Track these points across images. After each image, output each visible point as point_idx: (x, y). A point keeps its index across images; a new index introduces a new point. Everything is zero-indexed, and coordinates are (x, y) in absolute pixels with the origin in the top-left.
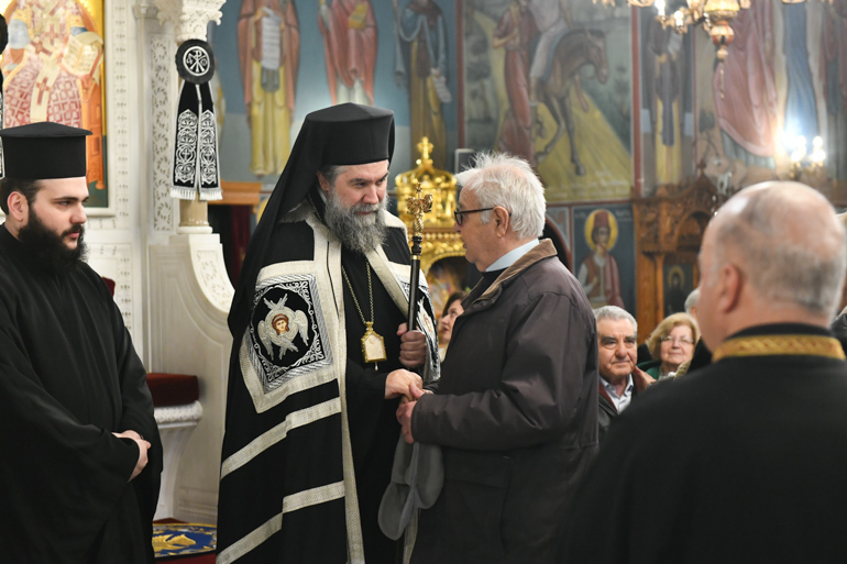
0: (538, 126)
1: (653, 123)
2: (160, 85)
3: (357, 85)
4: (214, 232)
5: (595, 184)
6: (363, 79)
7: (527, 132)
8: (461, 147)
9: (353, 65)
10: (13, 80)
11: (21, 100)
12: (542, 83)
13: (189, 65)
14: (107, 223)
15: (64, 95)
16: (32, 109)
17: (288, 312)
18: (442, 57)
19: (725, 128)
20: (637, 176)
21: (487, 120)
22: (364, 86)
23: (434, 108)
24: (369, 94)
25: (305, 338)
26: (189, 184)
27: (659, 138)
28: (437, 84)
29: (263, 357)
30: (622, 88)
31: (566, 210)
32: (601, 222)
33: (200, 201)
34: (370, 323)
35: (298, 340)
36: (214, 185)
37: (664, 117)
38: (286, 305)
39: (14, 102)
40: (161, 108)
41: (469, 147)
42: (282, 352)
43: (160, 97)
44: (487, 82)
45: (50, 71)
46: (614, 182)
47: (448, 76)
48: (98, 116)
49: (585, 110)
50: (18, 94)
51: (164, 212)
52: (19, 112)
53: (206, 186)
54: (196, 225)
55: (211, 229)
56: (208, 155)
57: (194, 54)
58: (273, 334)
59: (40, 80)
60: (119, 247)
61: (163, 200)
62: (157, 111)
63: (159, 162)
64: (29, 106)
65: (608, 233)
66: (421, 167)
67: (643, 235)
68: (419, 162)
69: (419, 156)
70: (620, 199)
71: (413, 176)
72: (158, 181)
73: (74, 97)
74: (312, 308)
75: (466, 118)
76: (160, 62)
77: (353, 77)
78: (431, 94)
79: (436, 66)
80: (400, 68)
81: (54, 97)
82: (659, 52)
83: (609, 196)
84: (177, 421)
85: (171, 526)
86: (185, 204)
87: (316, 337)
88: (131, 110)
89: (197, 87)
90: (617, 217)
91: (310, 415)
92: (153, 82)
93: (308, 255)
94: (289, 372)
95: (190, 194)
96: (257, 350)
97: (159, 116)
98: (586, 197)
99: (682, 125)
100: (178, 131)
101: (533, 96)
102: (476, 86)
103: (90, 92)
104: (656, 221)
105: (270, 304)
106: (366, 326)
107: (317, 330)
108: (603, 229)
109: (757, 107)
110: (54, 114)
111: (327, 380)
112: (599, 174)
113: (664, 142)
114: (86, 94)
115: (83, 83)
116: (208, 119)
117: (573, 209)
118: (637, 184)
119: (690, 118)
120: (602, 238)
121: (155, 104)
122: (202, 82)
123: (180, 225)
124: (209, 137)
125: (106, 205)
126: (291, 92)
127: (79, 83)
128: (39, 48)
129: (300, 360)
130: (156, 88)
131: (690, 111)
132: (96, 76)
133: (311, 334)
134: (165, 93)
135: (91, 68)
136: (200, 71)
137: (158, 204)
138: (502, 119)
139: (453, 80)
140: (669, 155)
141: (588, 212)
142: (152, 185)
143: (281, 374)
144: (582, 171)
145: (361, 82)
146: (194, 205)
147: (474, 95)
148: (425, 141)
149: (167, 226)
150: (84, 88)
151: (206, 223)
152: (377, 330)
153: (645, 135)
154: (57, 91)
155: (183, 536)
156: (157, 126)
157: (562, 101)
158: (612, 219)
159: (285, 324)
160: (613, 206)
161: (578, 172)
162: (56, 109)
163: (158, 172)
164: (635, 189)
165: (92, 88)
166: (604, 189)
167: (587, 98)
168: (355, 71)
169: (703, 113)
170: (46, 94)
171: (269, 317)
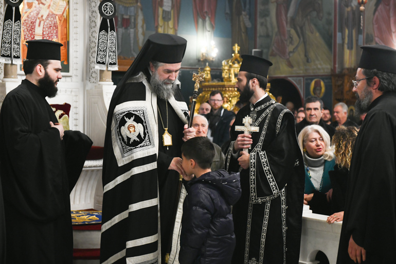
0: (290, 39)
1: (343, 39)
2: (93, 19)
3: (207, 19)
4: (114, 84)
5: (315, 67)
6: (210, 16)
7: (285, 42)
8: (255, 48)
9: (206, 10)
10: (28, 16)
11: (31, 25)
12: (293, 20)
13: (105, 11)
14: (68, 79)
15: (50, 23)
16: (36, 29)
17: (135, 124)
18: (248, 6)
19: (378, 42)
20: (335, 63)
21: (268, 36)
22: (211, 19)
23: (243, 30)
24: (213, 23)
25: (142, 136)
26: (103, 63)
27: (346, 46)
28: (245, 19)
29: (122, 142)
30: (329, 22)
31: (302, 78)
32: (317, 85)
33: (108, 71)
34: (166, 129)
35: (139, 136)
36: (114, 64)
37: (348, 37)
38: (134, 120)
39: (28, 26)
40: (93, 29)
41: (259, 49)
42: (132, 141)
43: (93, 24)
44: (268, 19)
45: (45, 12)
46: (324, 66)
47: (250, 15)
48: (65, 32)
49: (312, 33)
50: (30, 22)
51: (94, 75)
52: (30, 30)
53: (111, 64)
54: (106, 81)
55: (113, 83)
56: (112, 51)
57: (107, 6)
58: (128, 133)
59: (40, 16)
60: (73, 90)
61: (93, 70)
62: (92, 30)
63: (92, 53)
64: (35, 28)
65: (321, 89)
66: (234, 57)
67: (336, 91)
68: (233, 55)
69: (233, 52)
70: (326, 74)
71: (230, 61)
72: (91, 61)
73: (55, 24)
74: (145, 123)
75: (258, 35)
76: (93, 9)
77: (205, 15)
78: (242, 23)
79: (244, 11)
80: (228, 11)
81: (46, 23)
82: (347, 6)
83: (321, 72)
84: (94, 167)
85: (91, 212)
86: (102, 71)
87: (147, 135)
88: (80, 30)
89: (108, 20)
90: (325, 83)
91: (143, 169)
92: (90, 18)
93: (143, 98)
94: (135, 150)
95: (104, 68)
96: (120, 139)
97: (92, 33)
98: (311, 73)
99: (357, 40)
100: (99, 40)
101: (288, 25)
102: (263, 20)
103: (62, 21)
104: (342, 85)
105: (127, 119)
106: (165, 130)
107: (148, 132)
108: (318, 88)
109: (394, 32)
110: (46, 31)
111: (152, 154)
112: (317, 62)
113: (348, 48)
114: (60, 22)
115: (59, 18)
116: (113, 35)
117: (305, 78)
118: (335, 68)
119: (361, 37)
120: (318, 92)
121: (91, 27)
122: (110, 18)
123: (99, 81)
124: (113, 42)
125: (68, 71)
126: (176, 21)
127: (57, 17)
128: (40, 2)
129: (140, 145)
130: (91, 21)
131: (361, 34)
132: (65, 15)
133: (145, 134)
134: (95, 23)
135: (63, 11)
136: (110, 13)
137: (91, 72)
138: (274, 36)
139: (253, 17)
140: (350, 54)
141: (312, 80)
142: (89, 63)
143: (130, 150)
144: (310, 60)
145: (209, 17)
146: (106, 73)
147: (262, 24)
148: (236, 45)
149: (95, 81)
150: (59, 20)
151: (111, 80)
152: (169, 132)
153: (339, 44)
154: (48, 21)
155: (94, 216)
156: (91, 37)
157: (301, 28)
158: (322, 83)
159: (133, 129)
160: (323, 77)
161: (308, 61)
162: (47, 29)
163: (91, 57)
164: (333, 70)
165: (63, 20)
166: (319, 69)
167: (313, 26)
168: (206, 12)
169: (367, 35)
170: (42, 22)
171: (127, 125)
